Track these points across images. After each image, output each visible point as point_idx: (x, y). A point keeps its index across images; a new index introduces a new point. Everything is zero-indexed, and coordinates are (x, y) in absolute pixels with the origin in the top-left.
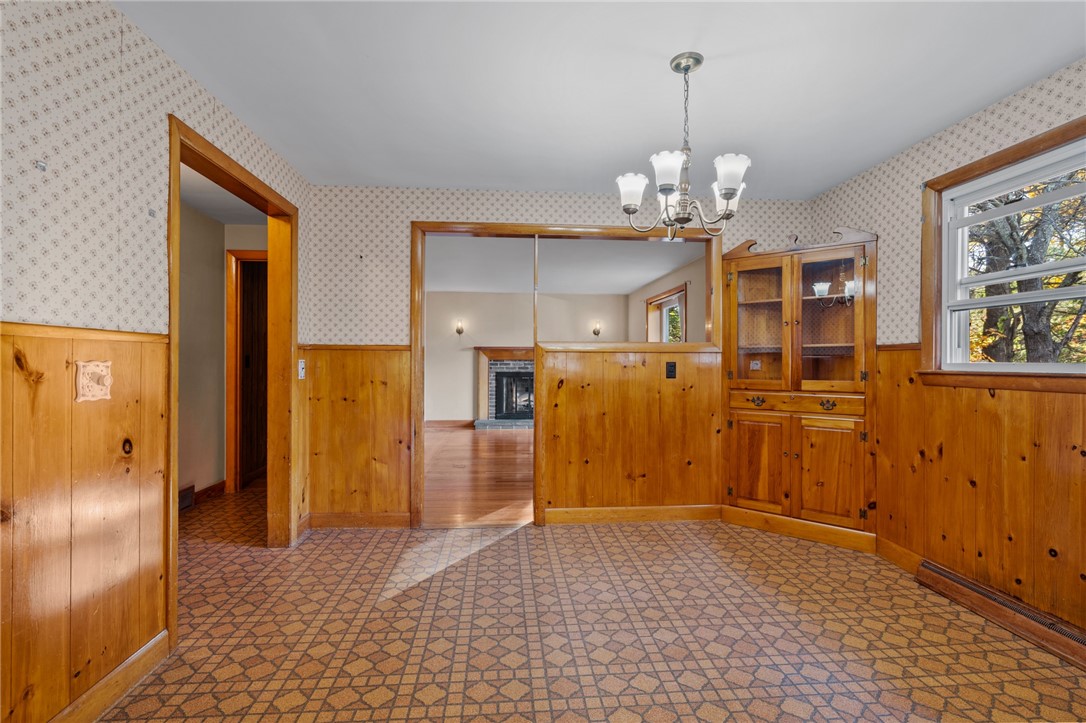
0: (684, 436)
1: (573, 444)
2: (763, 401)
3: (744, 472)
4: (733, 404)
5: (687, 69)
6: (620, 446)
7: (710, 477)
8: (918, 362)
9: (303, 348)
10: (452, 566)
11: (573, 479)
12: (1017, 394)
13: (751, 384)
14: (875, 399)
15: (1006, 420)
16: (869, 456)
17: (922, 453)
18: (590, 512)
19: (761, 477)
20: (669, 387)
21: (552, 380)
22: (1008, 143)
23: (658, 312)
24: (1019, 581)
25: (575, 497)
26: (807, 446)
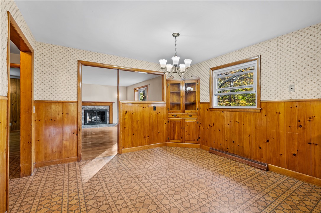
0: (158, 125)
1: (130, 130)
2: (176, 116)
3: (172, 133)
4: (169, 117)
5: (176, 37)
6: (142, 129)
7: (164, 135)
8: (209, 106)
9: (35, 102)
10: (101, 169)
11: (130, 140)
12: (227, 112)
13: (173, 112)
14: (200, 114)
15: (225, 117)
16: (199, 127)
17: (210, 125)
18: (135, 148)
19: (176, 134)
20: (154, 113)
21: (124, 111)
22: (226, 63)
23: (137, 92)
24: (228, 148)
25: (130, 144)
26: (186, 126)
